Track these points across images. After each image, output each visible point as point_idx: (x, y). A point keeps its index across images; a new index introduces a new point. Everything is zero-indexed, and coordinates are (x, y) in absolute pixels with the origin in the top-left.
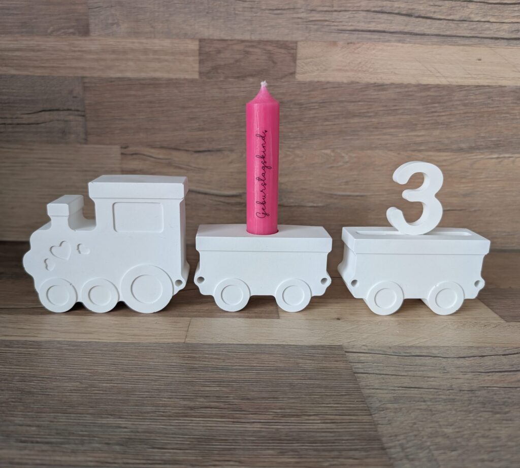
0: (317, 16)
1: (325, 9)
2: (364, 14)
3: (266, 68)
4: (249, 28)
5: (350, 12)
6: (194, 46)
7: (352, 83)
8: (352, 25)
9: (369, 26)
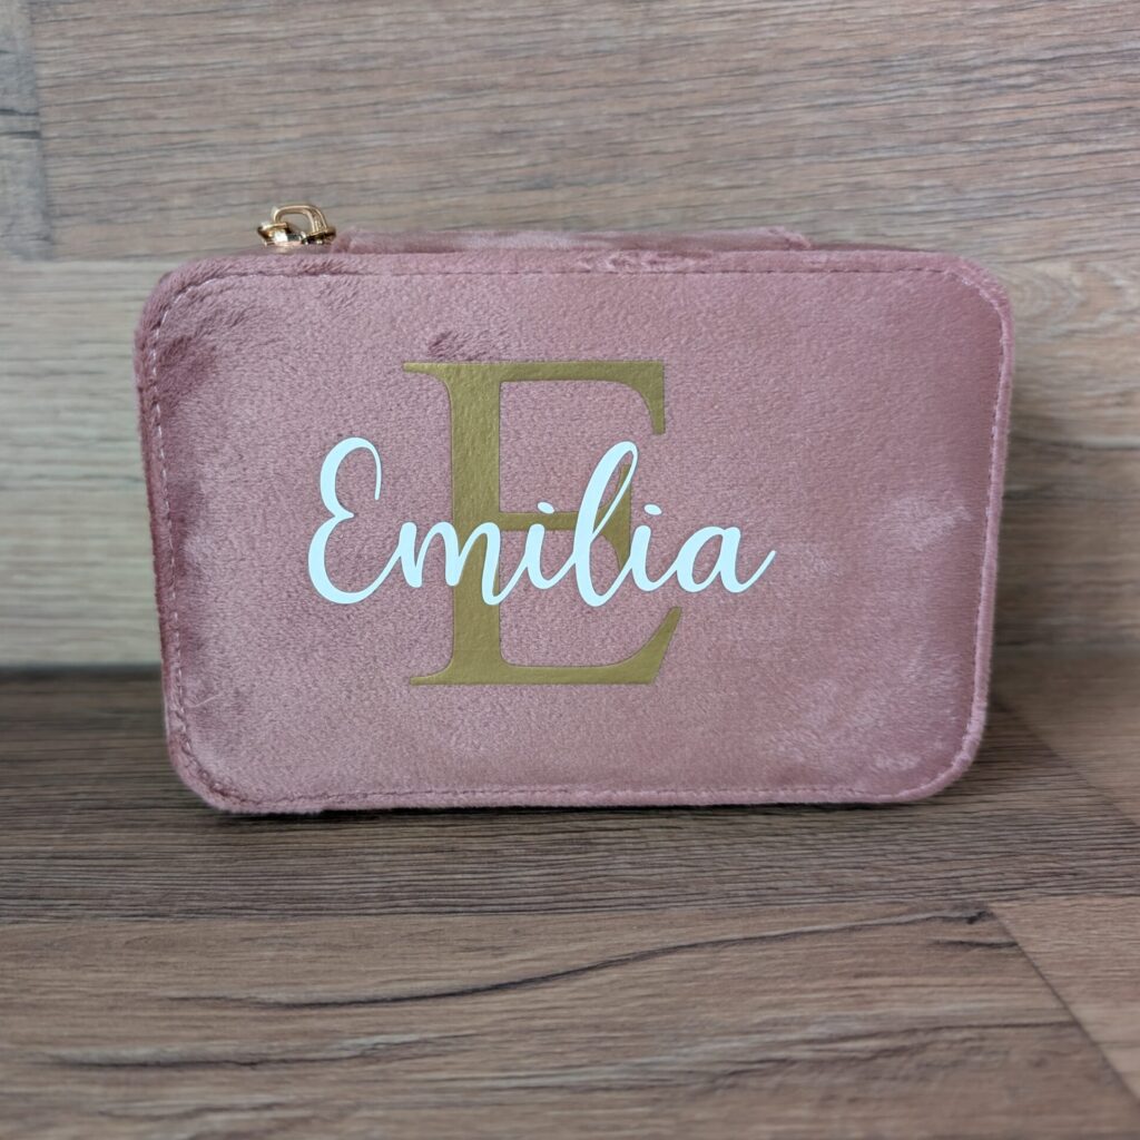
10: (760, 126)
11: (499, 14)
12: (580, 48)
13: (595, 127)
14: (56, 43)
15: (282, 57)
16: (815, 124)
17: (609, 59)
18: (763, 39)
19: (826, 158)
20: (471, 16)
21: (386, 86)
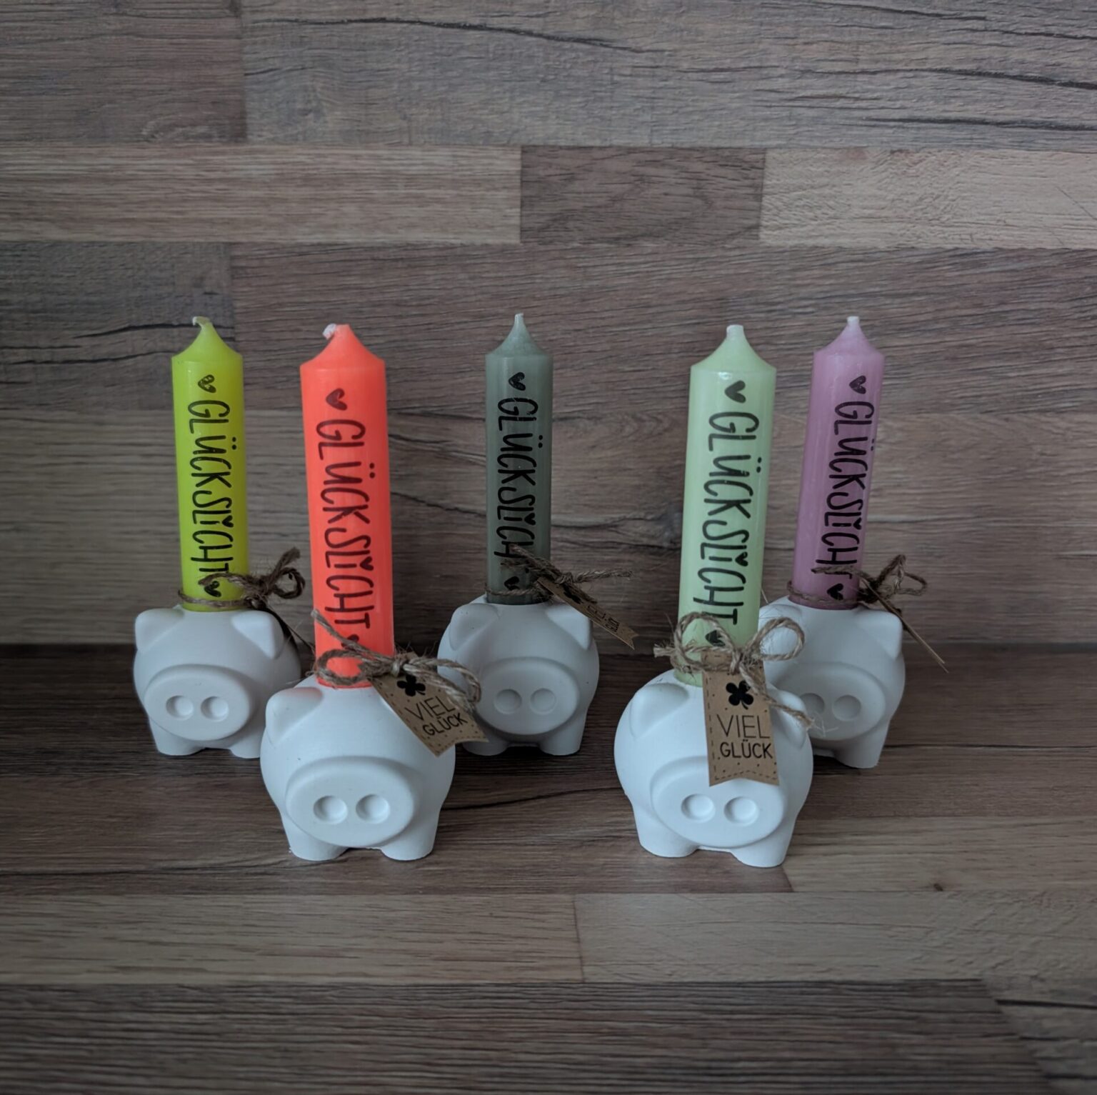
0: (818, 86)
1: (838, 67)
2: (933, 78)
3: (685, 214)
4: (647, 118)
5: (901, 75)
6: (508, 163)
7: (899, 249)
8: (903, 108)
9: (947, 107)
10: (652, 336)
11: (500, 274)
12: (546, 293)
13: (554, 338)
14: (245, 289)
15: (375, 298)
16: (684, 335)
17: (563, 299)
18: (653, 288)
19: (690, 354)
20: (484, 276)
21: (434, 314)
